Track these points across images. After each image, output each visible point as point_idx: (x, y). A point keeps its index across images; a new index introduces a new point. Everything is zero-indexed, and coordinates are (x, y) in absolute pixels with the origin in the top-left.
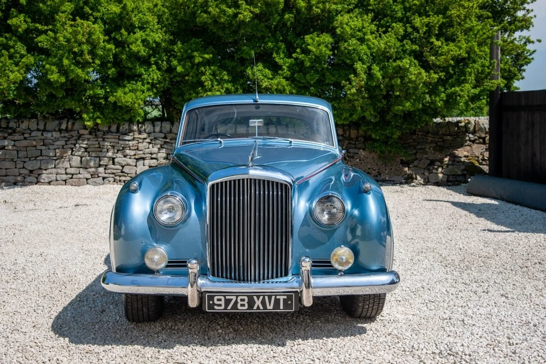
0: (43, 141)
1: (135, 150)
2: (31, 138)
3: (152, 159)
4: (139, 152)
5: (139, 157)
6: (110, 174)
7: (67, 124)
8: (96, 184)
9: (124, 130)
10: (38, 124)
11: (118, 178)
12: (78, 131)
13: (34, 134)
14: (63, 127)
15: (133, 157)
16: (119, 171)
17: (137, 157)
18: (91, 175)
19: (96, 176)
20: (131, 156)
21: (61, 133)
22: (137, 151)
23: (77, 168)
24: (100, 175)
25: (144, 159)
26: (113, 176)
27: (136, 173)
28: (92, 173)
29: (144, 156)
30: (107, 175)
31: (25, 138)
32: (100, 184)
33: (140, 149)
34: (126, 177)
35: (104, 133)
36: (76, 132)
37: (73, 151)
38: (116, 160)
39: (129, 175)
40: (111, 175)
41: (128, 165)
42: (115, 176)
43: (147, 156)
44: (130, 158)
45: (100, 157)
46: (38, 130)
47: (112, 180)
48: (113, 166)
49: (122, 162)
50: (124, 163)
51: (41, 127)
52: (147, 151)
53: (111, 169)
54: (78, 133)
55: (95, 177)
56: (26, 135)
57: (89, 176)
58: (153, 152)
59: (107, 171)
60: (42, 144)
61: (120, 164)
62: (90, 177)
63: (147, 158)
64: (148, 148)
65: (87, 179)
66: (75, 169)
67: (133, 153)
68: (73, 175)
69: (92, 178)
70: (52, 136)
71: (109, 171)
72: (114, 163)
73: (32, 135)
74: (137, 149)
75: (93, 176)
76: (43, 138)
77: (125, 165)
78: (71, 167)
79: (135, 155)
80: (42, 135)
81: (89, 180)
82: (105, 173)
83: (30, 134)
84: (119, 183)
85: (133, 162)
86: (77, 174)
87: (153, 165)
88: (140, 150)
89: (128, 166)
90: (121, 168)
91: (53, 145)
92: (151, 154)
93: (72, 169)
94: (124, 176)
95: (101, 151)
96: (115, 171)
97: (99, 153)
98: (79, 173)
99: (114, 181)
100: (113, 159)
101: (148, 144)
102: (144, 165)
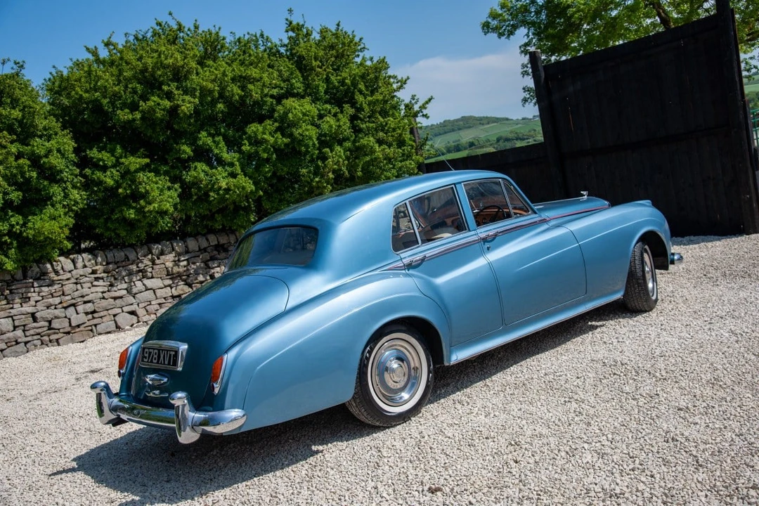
1: (60, 296)
3: (85, 302)
4: (67, 298)
5: (68, 304)
6: (33, 335)
8: (17, 354)
9: (34, 273)
11: (46, 338)
15: (60, 306)
16: (46, 329)
17: (65, 305)
18: (7, 344)
19: (14, 343)
20: (56, 305)
22: (63, 297)
24: (19, 340)
25: (74, 305)
26: (39, 337)
27: (70, 325)
28: (5, 341)
29: (74, 301)
30: (29, 339)
32: (23, 353)
33: (66, 293)
34: (58, 333)
35: (8, 283)
38: (38, 315)
39: (61, 331)
40: (35, 337)
41: (57, 317)
42: (42, 336)
43: (79, 300)
44: (55, 308)
45: (12, 317)
47: (39, 342)
48: (35, 324)
49: (48, 316)
50: (50, 317)
52: (76, 293)
53: (34, 328)
55: (12, 346)
57: (3, 346)
58: (84, 294)
59: (27, 333)
61: (44, 319)
62: (6, 347)
63: (80, 303)
64: (77, 290)
65: (2, 351)
67: (57, 300)
69: (8, 347)
71: (32, 332)
72: (35, 320)
74: (63, 294)
75: (9, 345)
77: (52, 319)
79: (61, 303)
81: (4, 352)
82: (26, 336)
84: (50, 344)
85: (61, 312)
87: (89, 310)
88: (68, 295)
89: (57, 320)
90: (47, 324)
92: (83, 297)
94: (55, 333)
95: (12, 308)
96: (40, 330)
97: (11, 310)
99: (42, 344)
100: (33, 315)
101: (75, 285)
102: (77, 314)
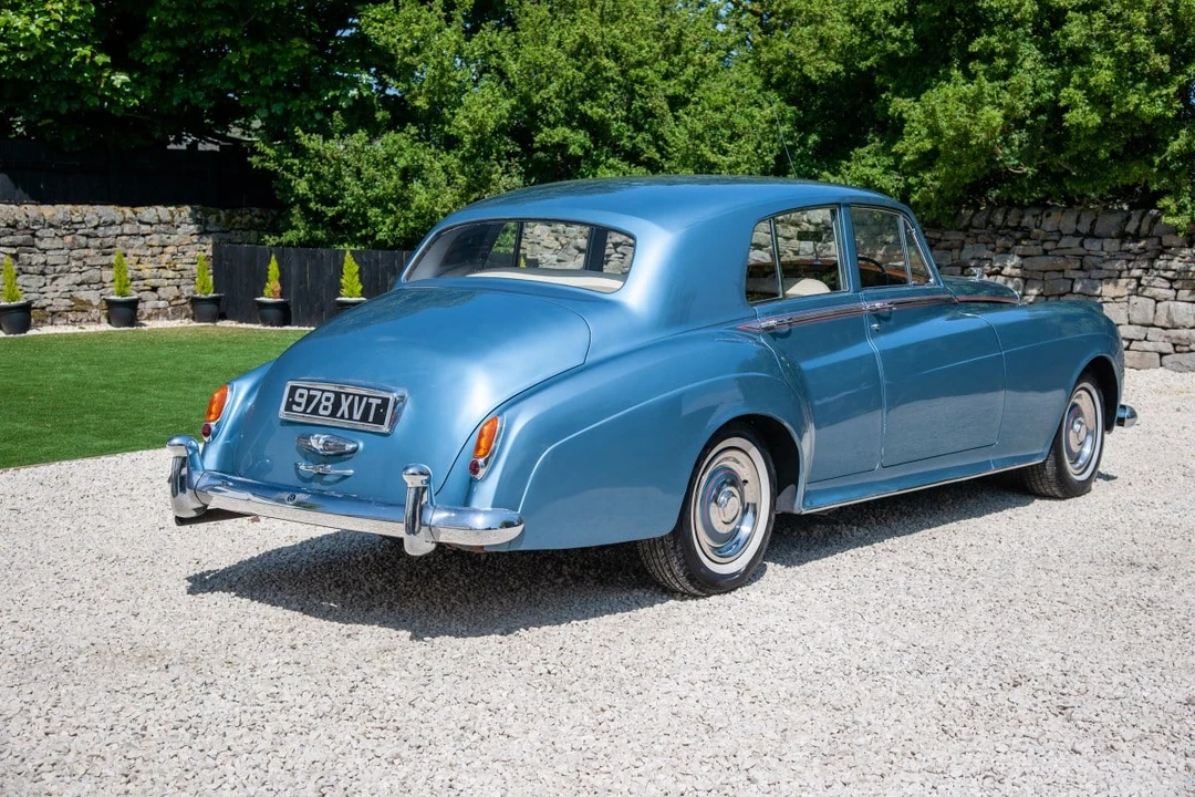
0: (1081, 260)
2: (1056, 252)
7: (1141, 221)
8: (1180, 368)
10: (1078, 222)
12: (1160, 238)
13: (1064, 242)
14: (1131, 227)
18: (1174, 345)
19: (1186, 349)
21: (1122, 243)
23: (1143, 325)
28: (1174, 341)
31: (1046, 252)
36: (1155, 241)
37: (1139, 285)
46: (1077, 234)
51: (1084, 228)
54: (1160, 243)
55: (1181, 352)
56: (1048, 246)
57: (1167, 348)
60: (1078, 265)
65: (1162, 355)
66: (1139, 327)
68: (1131, 341)
70: (1102, 250)
73: (1060, 245)
75: (1178, 349)
76: (1081, 251)
78: (1130, 323)
80: (1082, 245)
81: (1165, 357)
83: (1057, 242)
86: (1140, 340)
91: (1101, 268)
93: (1132, 327)
98: (1146, 339)
